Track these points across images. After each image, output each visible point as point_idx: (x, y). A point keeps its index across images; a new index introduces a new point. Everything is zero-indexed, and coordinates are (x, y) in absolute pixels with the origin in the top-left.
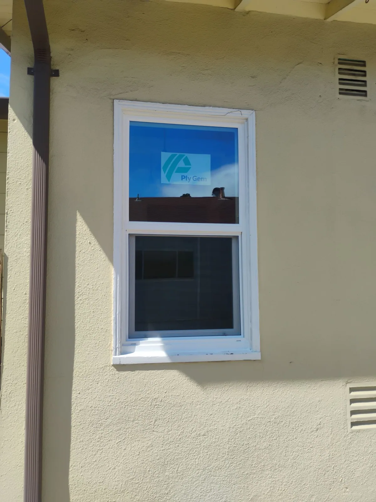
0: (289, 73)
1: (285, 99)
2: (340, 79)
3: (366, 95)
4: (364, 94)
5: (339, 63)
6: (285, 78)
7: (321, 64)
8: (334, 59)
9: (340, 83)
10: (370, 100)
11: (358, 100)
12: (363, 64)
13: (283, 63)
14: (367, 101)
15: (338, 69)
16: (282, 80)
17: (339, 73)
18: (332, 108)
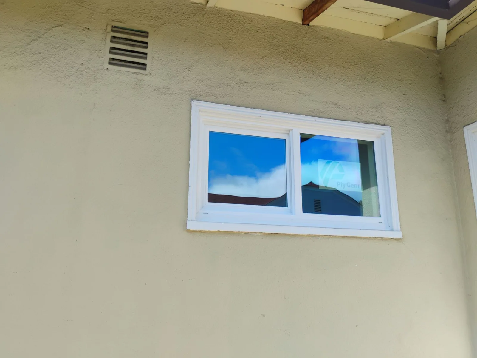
0: (42, 35)
1: (31, 63)
2: (112, 48)
3: (145, 69)
4: (143, 66)
5: (113, 31)
6: (35, 40)
7: (88, 29)
8: (107, 26)
9: (111, 52)
10: (150, 74)
11: (133, 73)
12: (146, 34)
13: (36, 23)
14: (145, 75)
15: (110, 36)
16: (31, 41)
17: (111, 41)
18: (97, 78)
